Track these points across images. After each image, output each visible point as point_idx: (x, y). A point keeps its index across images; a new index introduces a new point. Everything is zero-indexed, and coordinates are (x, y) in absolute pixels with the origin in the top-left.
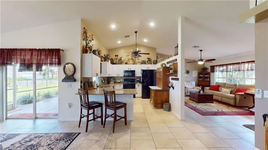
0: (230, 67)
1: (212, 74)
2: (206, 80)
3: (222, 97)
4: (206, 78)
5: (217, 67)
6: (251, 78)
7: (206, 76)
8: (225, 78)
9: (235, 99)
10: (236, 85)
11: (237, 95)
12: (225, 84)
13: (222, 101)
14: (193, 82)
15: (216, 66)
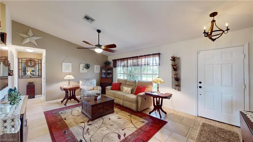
0: (130, 62)
1: (114, 69)
2: (108, 76)
3: (124, 100)
4: (109, 74)
5: (119, 62)
6: (147, 73)
7: (109, 72)
8: (126, 74)
9: (137, 102)
10: (135, 82)
11: (138, 97)
12: (126, 81)
13: (124, 106)
14: (93, 80)
15: (118, 60)
